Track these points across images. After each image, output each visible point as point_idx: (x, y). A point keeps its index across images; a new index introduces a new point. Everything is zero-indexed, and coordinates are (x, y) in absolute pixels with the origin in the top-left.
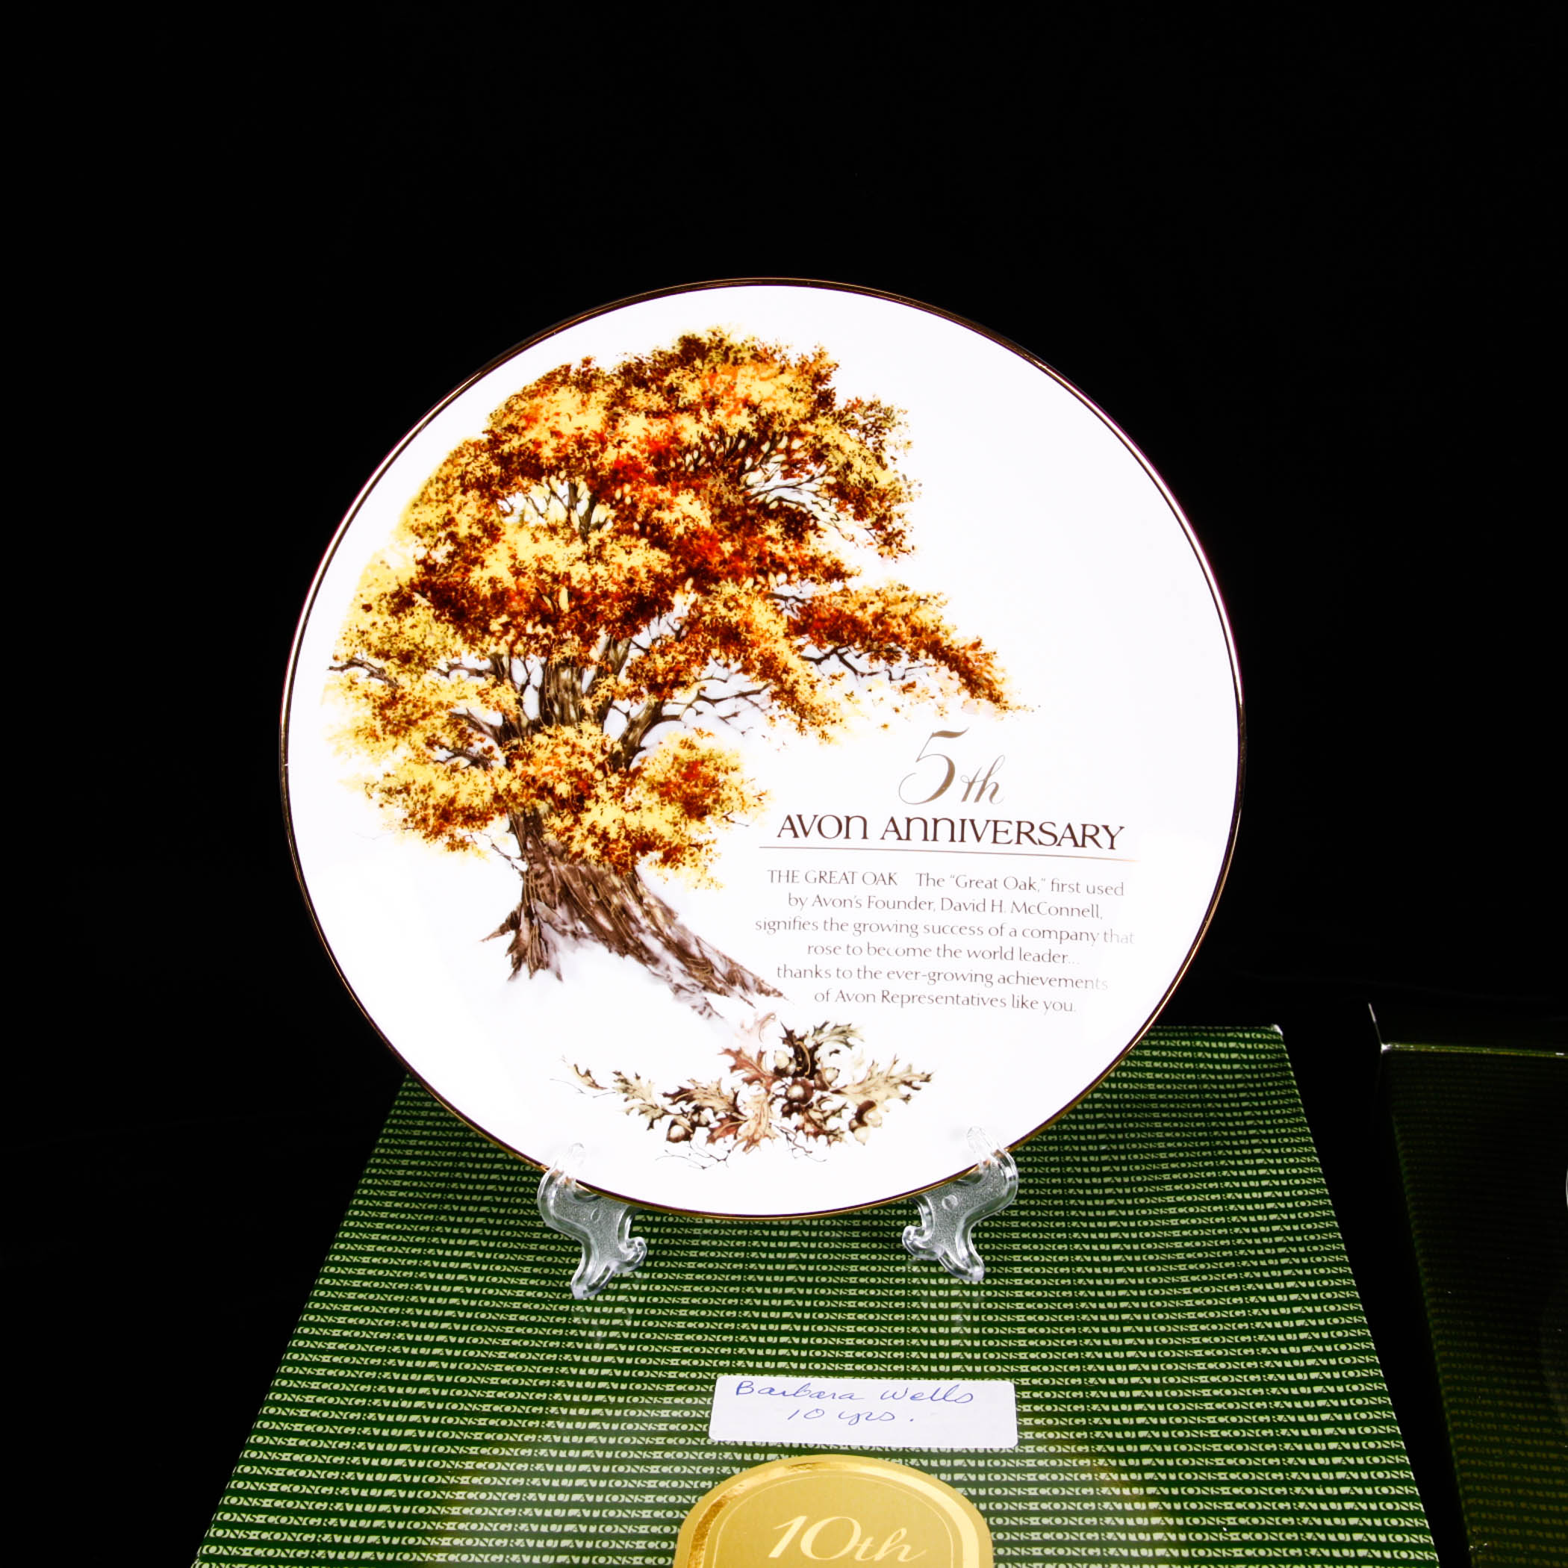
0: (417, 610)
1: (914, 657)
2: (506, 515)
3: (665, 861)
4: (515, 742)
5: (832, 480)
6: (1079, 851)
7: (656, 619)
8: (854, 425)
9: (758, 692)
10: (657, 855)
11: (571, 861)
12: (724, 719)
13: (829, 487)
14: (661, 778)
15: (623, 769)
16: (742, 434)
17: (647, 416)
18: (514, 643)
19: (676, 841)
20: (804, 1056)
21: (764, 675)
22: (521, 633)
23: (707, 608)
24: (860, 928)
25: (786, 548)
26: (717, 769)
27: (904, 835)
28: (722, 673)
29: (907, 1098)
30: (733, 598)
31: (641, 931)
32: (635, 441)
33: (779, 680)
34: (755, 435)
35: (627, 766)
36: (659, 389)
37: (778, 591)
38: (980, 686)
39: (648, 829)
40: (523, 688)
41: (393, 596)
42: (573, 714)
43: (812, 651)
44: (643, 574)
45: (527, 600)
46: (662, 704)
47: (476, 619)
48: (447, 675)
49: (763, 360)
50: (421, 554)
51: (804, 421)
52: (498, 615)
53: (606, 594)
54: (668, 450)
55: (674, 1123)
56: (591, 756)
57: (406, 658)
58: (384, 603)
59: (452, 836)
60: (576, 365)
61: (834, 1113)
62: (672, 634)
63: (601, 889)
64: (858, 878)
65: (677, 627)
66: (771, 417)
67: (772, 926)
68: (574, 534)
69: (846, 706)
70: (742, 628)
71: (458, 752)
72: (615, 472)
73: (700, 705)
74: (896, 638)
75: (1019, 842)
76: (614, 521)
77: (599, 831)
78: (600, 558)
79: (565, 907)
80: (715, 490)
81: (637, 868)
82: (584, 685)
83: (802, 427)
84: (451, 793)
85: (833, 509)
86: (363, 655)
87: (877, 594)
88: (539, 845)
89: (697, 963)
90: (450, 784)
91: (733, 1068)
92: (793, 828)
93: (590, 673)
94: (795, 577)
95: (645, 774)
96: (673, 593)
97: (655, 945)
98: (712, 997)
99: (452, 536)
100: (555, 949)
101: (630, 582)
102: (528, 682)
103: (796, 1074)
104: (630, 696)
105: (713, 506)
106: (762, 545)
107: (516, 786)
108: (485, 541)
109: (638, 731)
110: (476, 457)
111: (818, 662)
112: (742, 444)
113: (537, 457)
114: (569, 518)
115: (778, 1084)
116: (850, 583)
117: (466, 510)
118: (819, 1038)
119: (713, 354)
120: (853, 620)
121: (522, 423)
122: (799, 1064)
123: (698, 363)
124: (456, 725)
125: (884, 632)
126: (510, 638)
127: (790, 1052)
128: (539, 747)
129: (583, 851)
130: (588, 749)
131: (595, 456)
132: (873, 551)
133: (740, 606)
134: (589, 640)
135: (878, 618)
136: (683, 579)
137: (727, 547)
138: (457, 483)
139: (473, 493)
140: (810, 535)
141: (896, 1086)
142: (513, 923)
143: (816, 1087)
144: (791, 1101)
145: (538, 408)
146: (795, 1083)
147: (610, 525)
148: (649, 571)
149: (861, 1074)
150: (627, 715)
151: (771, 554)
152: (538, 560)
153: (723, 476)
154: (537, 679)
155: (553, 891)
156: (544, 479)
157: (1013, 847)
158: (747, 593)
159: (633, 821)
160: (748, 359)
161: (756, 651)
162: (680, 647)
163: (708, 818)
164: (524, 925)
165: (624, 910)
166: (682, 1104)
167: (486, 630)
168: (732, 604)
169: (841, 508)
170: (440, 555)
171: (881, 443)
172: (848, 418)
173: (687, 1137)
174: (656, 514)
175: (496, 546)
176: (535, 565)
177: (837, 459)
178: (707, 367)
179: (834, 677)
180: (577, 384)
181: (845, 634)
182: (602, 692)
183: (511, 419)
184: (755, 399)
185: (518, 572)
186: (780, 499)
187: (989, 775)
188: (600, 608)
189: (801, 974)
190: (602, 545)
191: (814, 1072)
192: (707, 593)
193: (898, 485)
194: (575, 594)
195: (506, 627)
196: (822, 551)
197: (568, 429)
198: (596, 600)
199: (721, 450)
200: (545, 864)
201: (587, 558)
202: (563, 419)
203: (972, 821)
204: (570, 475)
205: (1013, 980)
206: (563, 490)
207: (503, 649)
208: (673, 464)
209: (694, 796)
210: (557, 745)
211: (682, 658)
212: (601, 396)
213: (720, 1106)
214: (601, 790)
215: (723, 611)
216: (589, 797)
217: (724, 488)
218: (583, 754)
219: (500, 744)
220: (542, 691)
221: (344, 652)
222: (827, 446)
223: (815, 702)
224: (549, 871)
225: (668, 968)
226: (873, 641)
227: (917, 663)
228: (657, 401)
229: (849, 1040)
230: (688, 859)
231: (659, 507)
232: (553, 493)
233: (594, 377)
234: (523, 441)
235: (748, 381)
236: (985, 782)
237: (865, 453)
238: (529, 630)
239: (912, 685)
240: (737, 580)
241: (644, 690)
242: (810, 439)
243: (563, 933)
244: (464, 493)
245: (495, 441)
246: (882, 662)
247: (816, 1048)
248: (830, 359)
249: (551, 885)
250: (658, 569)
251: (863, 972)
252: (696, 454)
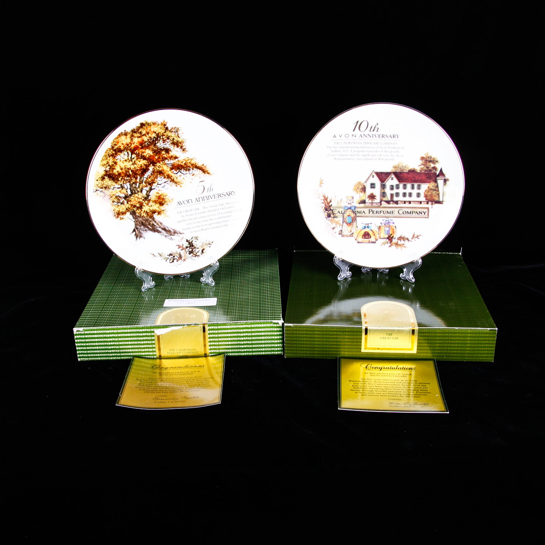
0: (106, 179)
1: (193, 169)
2: (117, 160)
3: (158, 214)
4: (128, 199)
5: (171, 142)
6: (229, 197)
7: (147, 172)
8: (173, 132)
9: (167, 181)
10: (157, 213)
11: (142, 218)
12: (163, 187)
13: (171, 143)
14: (154, 200)
15: (147, 200)
16: (154, 137)
17: (137, 137)
18: (124, 182)
19: (159, 210)
20: (190, 243)
21: (168, 178)
22: (124, 180)
23: (155, 169)
24: (195, 219)
25: (166, 155)
26: (164, 196)
27: (199, 201)
28: (161, 179)
29: (210, 247)
30: (159, 166)
31: (157, 227)
32: (136, 142)
33: (171, 178)
34: (156, 137)
35: (148, 199)
36: (138, 133)
37: (167, 163)
38: (205, 172)
39: (154, 209)
40: (127, 189)
41: (101, 177)
42: (137, 192)
43: (175, 172)
44: (143, 165)
45: (124, 174)
46: (151, 187)
47: (116, 179)
48: (113, 189)
49: (155, 124)
50: (104, 169)
51: (164, 133)
52: (120, 177)
53: (137, 170)
54: (142, 143)
55: (170, 260)
56: (141, 199)
57: (106, 188)
58: (100, 179)
59: (120, 217)
60: (123, 132)
61: (198, 252)
62: (150, 174)
63: (148, 221)
64: (193, 210)
65: (151, 173)
66: (158, 133)
67: (180, 222)
68: (130, 161)
69: (183, 180)
70: (162, 171)
71: (118, 203)
72: (134, 148)
73: (158, 186)
74: (189, 167)
75: (219, 197)
76: (136, 157)
77: (146, 211)
78: (135, 164)
79: (143, 226)
80: (152, 148)
81: (154, 216)
82: (137, 186)
83: (164, 134)
84: (119, 210)
85: (173, 147)
86: (98, 189)
87: (184, 160)
88: (136, 216)
89: (168, 231)
90: (118, 208)
91: (179, 248)
92: (179, 204)
93: (138, 184)
94: (169, 160)
95: (151, 200)
96: (149, 167)
97: (160, 229)
98: (172, 236)
99: (109, 165)
100: (143, 234)
101: (141, 167)
102: (127, 188)
103: (190, 247)
104: (146, 187)
105: (152, 151)
106: (162, 156)
107: (130, 206)
108: (115, 165)
109: (149, 192)
110: (110, 151)
111: (177, 174)
112: (155, 139)
113: (120, 149)
114: (128, 158)
115: (187, 249)
116: (179, 159)
117: (110, 160)
118: (192, 240)
119: (146, 125)
120: (181, 165)
121: (117, 143)
122: (190, 245)
123: (144, 127)
124: (117, 198)
125: (187, 166)
126: (123, 180)
127: (188, 243)
128: (132, 199)
129: (144, 216)
130: (141, 197)
131: (130, 146)
132: (181, 152)
133: (161, 167)
134: (136, 178)
135: (185, 164)
136: (150, 164)
137: (156, 157)
138: (108, 156)
139: (111, 157)
140: (170, 152)
141: (207, 245)
142: (134, 230)
143: (194, 248)
144: (190, 252)
145: (119, 140)
146: (190, 248)
147: (135, 158)
148: (144, 164)
149: (201, 244)
150: (146, 190)
151: (164, 157)
152: (125, 166)
153: (153, 145)
154: (129, 187)
155: (140, 224)
156: (122, 152)
157: (218, 199)
158: (162, 165)
159: (151, 208)
160: (152, 124)
161: (166, 174)
162: (152, 176)
163: (164, 205)
164: (136, 230)
165: (153, 224)
166: (171, 256)
167: (118, 180)
168: (159, 167)
169: (174, 146)
170: (108, 169)
171: (178, 134)
172: (171, 131)
173: (173, 262)
174: (143, 154)
175: (117, 165)
176: (124, 167)
177: (171, 138)
178: (146, 127)
179: (180, 176)
180: (124, 135)
181: (180, 168)
182: (141, 187)
183: (115, 143)
184: (155, 131)
185: (122, 169)
186: (163, 147)
187: (211, 187)
188: (137, 172)
189: (186, 229)
190: (135, 161)
191: (193, 246)
192: (155, 166)
193: (183, 140)
194: (132, 171)
195: (122, 179)
196: (173, 154)
197: (124, 143)
198: (136, 171)
199: (151, 141)
200: (138, 219)
201: (133, 164)
202: (123, 141)
203: (210, 196)
204: (127, 151)
205: (223, 222)
206: (126, 153)
207: (122, 183)
208: (144, 145)
209: (161, 202)
210: (135, 198)
211: (153, 178)
212: (129, 136)
213: (178, 255)
214: (144, 204)
215: (158, 168)
216: (143, 206)
217: (153, 147)
218: (140, 198)
219: (125, 199)
220: (130, 189)
221: (95, 189)
222: (169, 136)
223: (178, 181)
224: (138, 220)
225: (163, 233)
226: (185, 168)
227: (194, 170)
228: (139, 135)
229: (198, 239)
230: (162, 213)
231: (143, 153)
232: (124, 154)
233: (127, 133)
234: (117, 146)
235: (153, 128)
236: (210, 188)
237: (176, 136)
238: (126, 179)
239: (194, 174)
240: (159, 162)
241: (148, 185)
242: (166, 136)
243: (143, 231)
244: (109, 157)
245: (113, 147)
246: (188, 171)
247: (192, 241)
248: (166, 122)
249: (139, 223)
250: (145, 164)
251: (197, 226)
252: (147, 142)
